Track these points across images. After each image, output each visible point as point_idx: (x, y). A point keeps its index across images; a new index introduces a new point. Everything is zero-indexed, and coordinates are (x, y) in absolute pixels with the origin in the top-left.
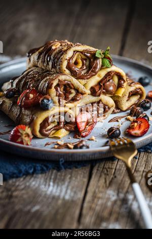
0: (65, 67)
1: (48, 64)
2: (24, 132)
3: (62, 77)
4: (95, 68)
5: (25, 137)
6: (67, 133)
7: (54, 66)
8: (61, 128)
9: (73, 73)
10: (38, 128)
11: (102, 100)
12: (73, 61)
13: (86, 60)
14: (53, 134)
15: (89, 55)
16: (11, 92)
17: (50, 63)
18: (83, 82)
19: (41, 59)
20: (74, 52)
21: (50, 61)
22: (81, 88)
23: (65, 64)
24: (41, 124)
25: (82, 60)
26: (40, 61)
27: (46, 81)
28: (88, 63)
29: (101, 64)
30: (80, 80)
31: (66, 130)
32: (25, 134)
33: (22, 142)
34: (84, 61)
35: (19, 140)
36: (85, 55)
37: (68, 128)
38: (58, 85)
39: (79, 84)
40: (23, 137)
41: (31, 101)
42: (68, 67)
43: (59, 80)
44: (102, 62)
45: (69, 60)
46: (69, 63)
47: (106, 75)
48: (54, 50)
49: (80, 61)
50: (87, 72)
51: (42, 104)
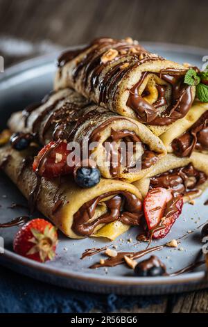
0: (125, 103)
1: (92, 90)
2: (42, 236)
3: (118, 125)
4: (183, 103)
5: (44, 244)
6: (125, 228)
8: (113, 220)
9: (140, 115)
10: (69, 222)
11: (194, 162)
12: (141, 90)
13: (164, 87)
14: (98, 231)
15: (171, 78)
16: (23, 141)
17: (97, 91)
18: (159, 130)
19: (81, 77)
20: (143, 73)
21: (96, 87)
22: (155, 142)
23: (125, 97)
24: (75, 215)
25: (158, 87)
26: (79, 81)
27: (87, 129)
28: (168, 93)
29: (194, 95)
30: (152, 128)
31: (124, 223)
32: (44, 239)
33: (36, 257)
34: (162, 90)
35: (32, 252)
36: (163, 79)
37: (127, 219)
38: (110, 139)
39: (150, 135)
40: (40, 246)
41: (58, 166)
42: (132, 103)
43: (112, 130)
44: (197, 92)
45: (133, 90)
46: (131, 96)
47: (203, 115)
48: (106, 65)
49: (154, 89)
50: (167, 111)
51: (78, 177)
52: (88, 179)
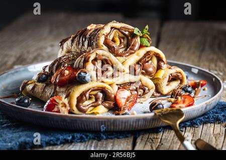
0: (103, 42)
1: (83, 45)
2: (61, 102)
3: (100, 52)
4: (134, 45)
5: (62, 107)
6: (106, 110)
7: (90, 45)
8: (99, 105)
9: (111, 49)
10: (74, 102)
11: (142, 80)
12: (111, 38)
13: (123, 38)
14: (90, 111)
15: (127, 33)
16: (44, 76)
17: (86, 43)
18: (122, 59)
19: (75, 42)
20: (112, 28)
22: (120, 66)
23: (102, 40)
24: (78, 98)
25: (120, 38)
26: (74, 45)
27: (82, 57)
28: (125, 42)
29: (139, 43)
30: (118, 57)
31: (105, 107)
32: (62, 104)
33: (59, 112)
34: (122, 40)
35: (56, 109)
36: (122, 33)
37: (107, 105)
38: (95, 60)
39: (117, 61)
40: (60, 106)
41: (67, 77)
42: (106, 43)
43: (97, 54)
44: (141, 41)
45: (107, 36)
46: (106, 39)
47: (145, 55)
49: (117, 39)
50: (126, 50)
51: (79, 77)
52: (85, 77)
